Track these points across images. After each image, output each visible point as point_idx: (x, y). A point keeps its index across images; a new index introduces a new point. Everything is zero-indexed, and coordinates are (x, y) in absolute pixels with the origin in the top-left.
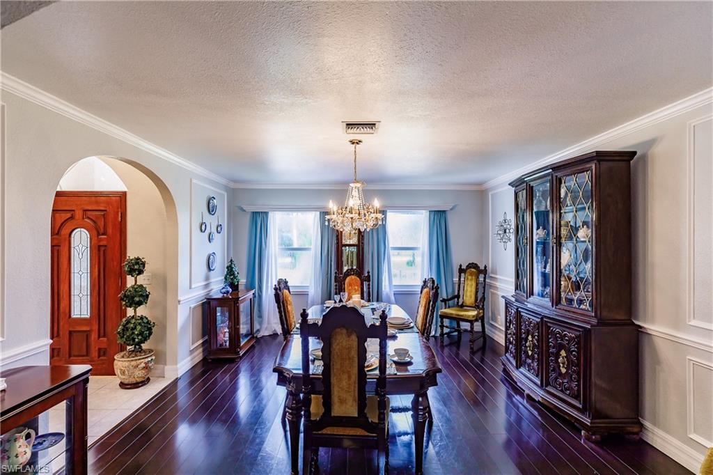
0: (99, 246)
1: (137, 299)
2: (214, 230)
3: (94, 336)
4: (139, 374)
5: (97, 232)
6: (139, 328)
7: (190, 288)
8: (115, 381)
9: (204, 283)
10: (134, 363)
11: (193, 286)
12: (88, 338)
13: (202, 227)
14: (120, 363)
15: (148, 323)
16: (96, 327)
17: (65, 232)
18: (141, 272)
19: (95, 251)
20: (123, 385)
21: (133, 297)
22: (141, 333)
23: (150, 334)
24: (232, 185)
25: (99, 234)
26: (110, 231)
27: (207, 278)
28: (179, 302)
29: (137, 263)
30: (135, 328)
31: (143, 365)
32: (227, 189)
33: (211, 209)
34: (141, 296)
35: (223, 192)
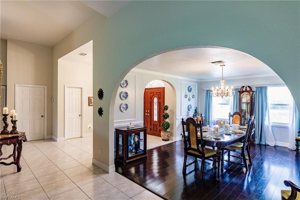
0: (159, 102)
1: (166, 117)
2: (191, 97)
3: (158, 126)
4: (166, 138)
5: (159, 98)
6: (166, 124)
7: (181, 115)
8: (161, 138)
9: (187, 114)
10: (165, 134)
11: (182, 115)
12: (157, 126)
13: (186, 96)
14: (162, 133)
15: (169, 124)
16: (158, 124)
17: (152, 98)
18: (167, 109)
19: (158, 103)
20: (163, 140)
21: (165, 116)
22: (166, 126)
23: (169, 127)
24: (200, 81)
25: (159, 99)
26: (161, 98)
27: (188, 113)
28: (177, 119)
29: (166, 107)
30: (165, 125)
31: (167, 135)
32: (197, 82)
33: (190, 90)
34: (167, 116)
35: (195, 84)
